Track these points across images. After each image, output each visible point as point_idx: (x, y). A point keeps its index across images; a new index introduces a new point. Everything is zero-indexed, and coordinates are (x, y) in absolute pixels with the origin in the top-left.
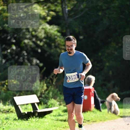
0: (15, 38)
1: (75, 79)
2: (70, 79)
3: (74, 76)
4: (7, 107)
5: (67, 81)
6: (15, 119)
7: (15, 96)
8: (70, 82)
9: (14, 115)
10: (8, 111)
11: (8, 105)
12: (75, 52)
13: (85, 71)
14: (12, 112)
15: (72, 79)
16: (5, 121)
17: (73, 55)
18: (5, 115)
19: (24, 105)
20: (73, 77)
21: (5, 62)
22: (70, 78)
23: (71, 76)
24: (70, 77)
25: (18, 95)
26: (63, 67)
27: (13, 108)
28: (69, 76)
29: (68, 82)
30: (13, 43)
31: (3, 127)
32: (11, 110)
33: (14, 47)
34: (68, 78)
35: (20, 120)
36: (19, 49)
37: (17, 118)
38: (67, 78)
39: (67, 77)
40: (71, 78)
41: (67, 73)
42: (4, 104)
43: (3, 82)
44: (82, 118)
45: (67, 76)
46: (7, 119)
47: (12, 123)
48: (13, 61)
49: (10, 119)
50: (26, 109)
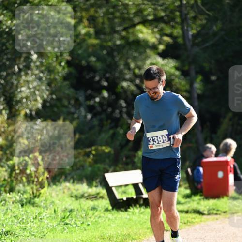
0: (107, 80)
1: (163, 142)
2: (154, 143)
3: (162, 136)
4: (93, 190)
5: (149, 146)
6: (107, 210)
7: (107, 172)
9: (106, 203)
10: (96, 197)
11: (96, 187)
14: (102, 197)
15: (158, 143)
16: (91, 213)
18: (91, 203)
19: (121, 186)
20: (160, 138)
21: (92, 118)
22: (154, 140)
23: (157, 137)
24: (154, 138)
25: (111, 170)
26: (141, 119)
27: (104, 192)
28: (152, 137)
29: (151, 149)
31: (87, 221)
32: (101, 195)
33: (105, 94)
34: (151, 141)
35: (115, 211)
36: (114, 97)
37: (110, 208)
38: (149, 141)
39: (149, 139)
40: (156, 140)
41: (148, 132)
42: (90, 185)
43: (88, 150)
46: (94, 208)
47: (102, 215)
48: (103, 116)
49: (99, 209)
50: (124, 192)
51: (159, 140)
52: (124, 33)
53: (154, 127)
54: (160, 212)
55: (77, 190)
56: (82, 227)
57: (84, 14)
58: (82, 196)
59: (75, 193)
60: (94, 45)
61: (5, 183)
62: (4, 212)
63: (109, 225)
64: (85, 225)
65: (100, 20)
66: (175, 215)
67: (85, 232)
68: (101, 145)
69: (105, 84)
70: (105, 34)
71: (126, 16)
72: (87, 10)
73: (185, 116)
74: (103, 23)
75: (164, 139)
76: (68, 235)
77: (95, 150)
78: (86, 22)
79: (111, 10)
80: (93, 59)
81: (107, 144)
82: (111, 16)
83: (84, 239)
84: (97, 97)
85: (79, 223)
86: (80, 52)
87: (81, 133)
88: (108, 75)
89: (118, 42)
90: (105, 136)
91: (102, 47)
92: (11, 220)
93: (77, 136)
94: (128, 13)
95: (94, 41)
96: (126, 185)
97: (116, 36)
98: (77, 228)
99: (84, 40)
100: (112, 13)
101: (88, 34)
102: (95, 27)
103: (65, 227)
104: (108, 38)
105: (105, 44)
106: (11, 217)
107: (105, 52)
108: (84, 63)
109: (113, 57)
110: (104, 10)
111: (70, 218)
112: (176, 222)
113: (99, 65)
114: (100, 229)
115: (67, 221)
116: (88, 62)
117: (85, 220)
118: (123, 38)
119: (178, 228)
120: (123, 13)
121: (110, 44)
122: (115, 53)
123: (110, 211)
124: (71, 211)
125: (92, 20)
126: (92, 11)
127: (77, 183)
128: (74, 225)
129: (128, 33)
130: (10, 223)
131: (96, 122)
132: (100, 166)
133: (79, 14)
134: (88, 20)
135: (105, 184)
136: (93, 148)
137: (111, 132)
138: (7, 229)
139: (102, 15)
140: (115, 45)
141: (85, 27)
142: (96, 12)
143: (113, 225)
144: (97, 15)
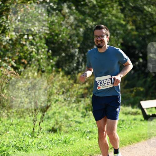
0: (142, 53)
1: (108, 84)
2: (101, 85)
3: (107, 80)
4: (134, 110)
5: (97, 87)
6: (141, 120)
7: (142, 100)
8: (101, 88)
9: (141, 117)
10: (136, 114)
11: (136, 108)
12: (107, 48)
13: (121, 73)
14: (139, 114)
15: (104, 85)
16: (133, 122)
17: (105, 51)
18: (133, 117)
19: (149, 108)
20: (105, 82)
21: (134, 73)
22: (101, 83)
23: (103, 80)
24: (101, 82)
25: (144, 99)
26: (92, 68)
27: (140, 111)
28: (100, 81)
29: (99, 89)
30: (141, 57)
31: (131, 126)
32: (138, 112)
33: (141, 60)
34: (99, 83)
35: (145, 121)
36: (145, 62)
37: (143, 119)
38: (98, 84)
39: (97, 82)
40: (102, 83)
41: (96, 77)
42: (133, 107)
43: (132, 89)
44: (117, 138)
45: (96, 80)
46: (135, 120)
47: (139, 123)
48: (140, 72)
49: (137, 120)
50: (151, 111)
51: (105, 83)
52: (151, 29)
53: (101, 73)
54: (106, 135)
55: (126, 110)
56: (129, 129)
57: (130, 19)
58: (129, 113)
59: (125, 111)
60: (135, 35)
61: (89, 106)
62: (88, 121)
63: (143, 128)
64: (130, 128)
65: (138, 22)
66: (116, 137)
67: (130, 132)
68: (139, 87)
69: (141, 55)
70: (141, 29)
71: (152, 20)
72: (131, 17)
73: (124, 65)
74: (140, 24)
75: (108, 82)
76: (121, 133)
77: (136, 89)
78: (131, 23)
79: (144, 16)
80: (135, 42)
81: (142, 86)
82: (144, 20)
83: (130, 135)
84: (136, 61)
85: (127, 127)
86: (128, 38)
87: (128, 80)
88: (142, 50)
89: (148, 33)
90: (141, 82)
91: (139, 36)
92: (92, 125)
93: (126, 82)
94: (153, 18)
95: (135, 33)
96: (152, 108)
97: (147, 30)
98: (126, 130)
99: (130, 33)
100: (145, 19)
101: (132, 29)
102: (136, 26)
103: (120, 129)
104: (142, 31)
105: (141, 34)
106: (92, 124)
107: (141, 39)
108: (130, 44)
109: (145, 41)
110: (140, 16)
111: (122, 125)
112: (117, 143)
113: (138, 45)
114: (138, 130)
115: (121, 126)
116: (132, 44)
117: (130, 126)
118: (150, 31)
119: (118, 147)
120: (150, 18)
121: (144, 34)
122: (146, 39)
123: (143, 121)
124: (123, 121)
125: (134, 22)
126: (134, 17)
127: (127, 106)
128: (125, 128)
129: (153, 28)
130: (91, 127)
131: (136, 75)
132: (138, 98)
133: (127, 19)
134: (132, 22)
135: (140, 107)
136: (135, 88)
137: (144, 80)
138: (90, 130)
139: (139, 19)
140: (146, 35)
141: (130, 25)
142: (136, 17)
143: (145, 128)
144: (136, 19)
